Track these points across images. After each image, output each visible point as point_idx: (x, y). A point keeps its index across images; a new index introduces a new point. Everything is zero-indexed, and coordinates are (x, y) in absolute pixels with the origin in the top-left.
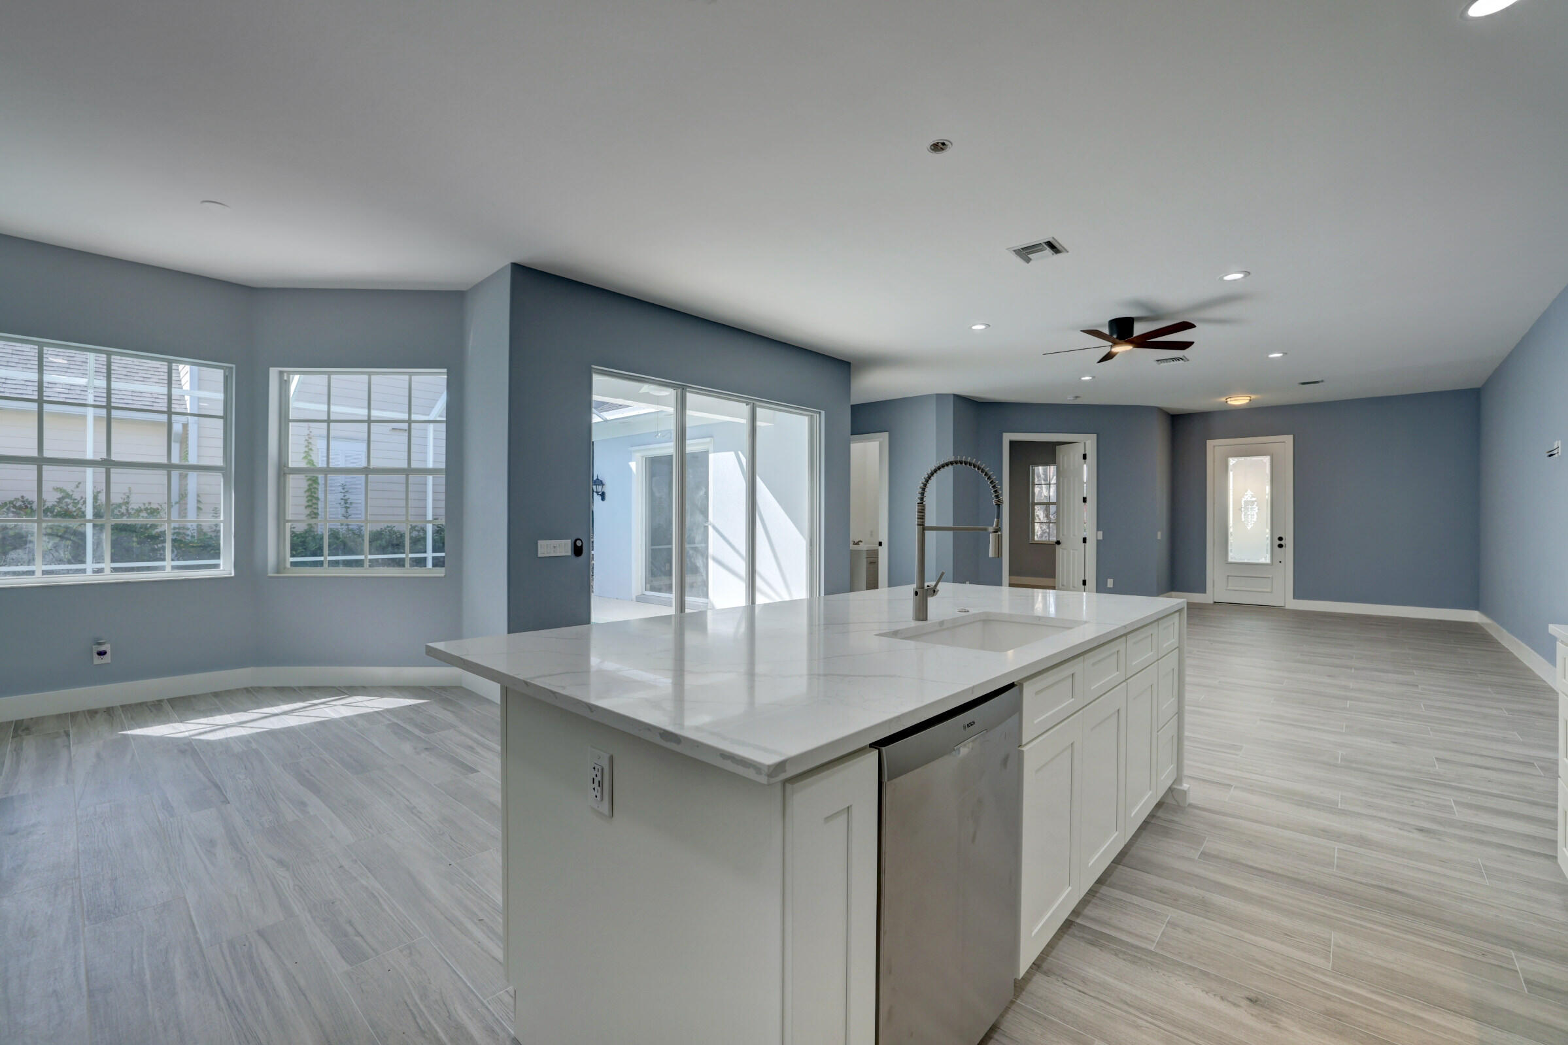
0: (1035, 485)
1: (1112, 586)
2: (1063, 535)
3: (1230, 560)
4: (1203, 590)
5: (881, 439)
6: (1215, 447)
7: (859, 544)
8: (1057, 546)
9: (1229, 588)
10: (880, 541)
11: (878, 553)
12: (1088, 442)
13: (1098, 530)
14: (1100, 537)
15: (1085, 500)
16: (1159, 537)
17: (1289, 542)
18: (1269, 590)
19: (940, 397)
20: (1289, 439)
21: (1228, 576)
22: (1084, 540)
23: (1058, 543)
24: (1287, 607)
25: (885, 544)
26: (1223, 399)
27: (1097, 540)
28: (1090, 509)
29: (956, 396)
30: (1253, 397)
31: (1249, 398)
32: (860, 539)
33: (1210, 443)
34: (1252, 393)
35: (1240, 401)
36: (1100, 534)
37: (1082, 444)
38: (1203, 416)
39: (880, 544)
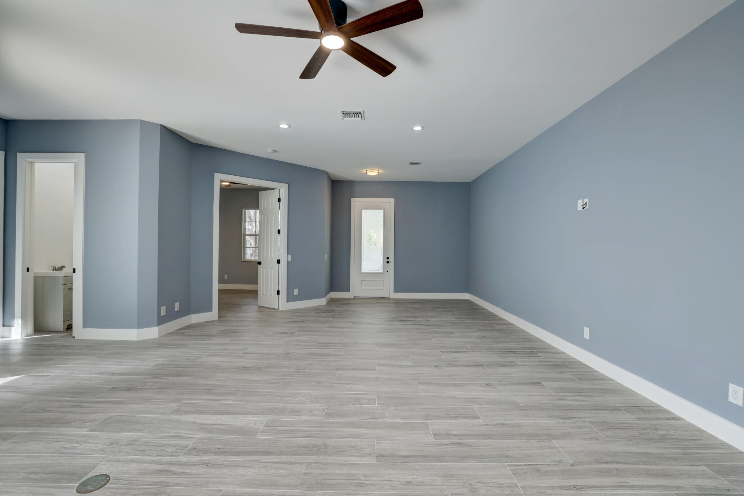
0: (246, 222)
1: (297, 294)
2: (263, 257)
3: (363, 271)
4: (348, 290)
5: (76, 160)
6: (356, 202)
7: (62, 270)
8: (259, 265)
9: (362, 288)
10: (74, 267)
11: (72, 279)
12: (282, 190)
13: (288, 254)
14: (290, 259)
15: (279, 232)
16: (326, 258)
17: (392, 260)
18: (382, 288)
19: (143, 124)
20: (392, 200)
21: (362, 281)
22: (279, 262)
23: (260, 263)
24: (390, 298)
25: (79, 271)
26: (364, 171)
27: (287, 261)
28: (283, 237)
29: (164, 129)
30: (381, 171)
31: (378, 172)
32: (64, 265)
33: (353, 200)
34: (381, 168)
35: (373, 173)
36: (290, 256)
37: (278, 191)
38: (350, 183)
39: (74, 271)
